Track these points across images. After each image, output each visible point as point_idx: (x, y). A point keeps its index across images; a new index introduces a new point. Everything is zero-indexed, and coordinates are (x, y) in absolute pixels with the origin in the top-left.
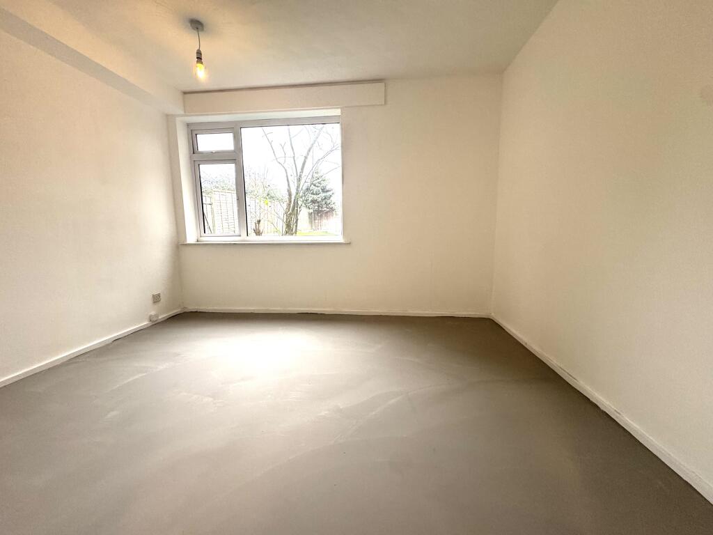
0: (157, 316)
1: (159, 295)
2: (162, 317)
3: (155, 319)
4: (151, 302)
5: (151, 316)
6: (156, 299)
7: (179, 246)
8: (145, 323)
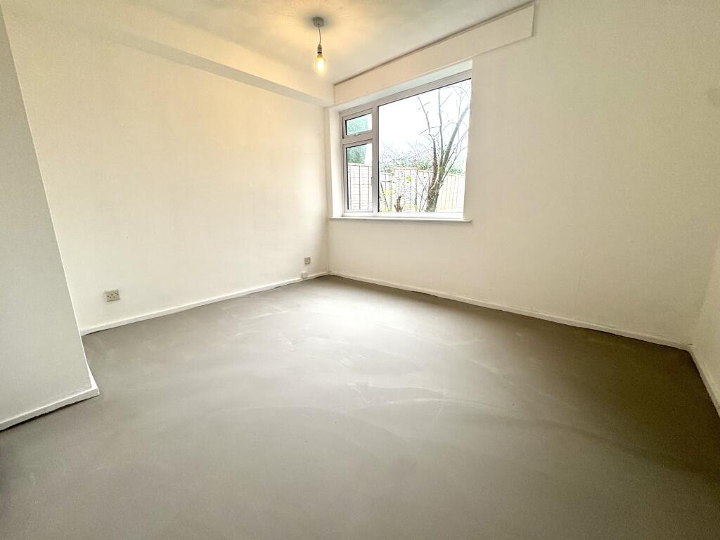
0: (306, 274)
1: (309, 259)
2: (311, 276)
3: (305, 277)
4: (303, 262)
5: (302, 274)
6: (307, 261)
7: (328, 221)
8: (298, 279)
